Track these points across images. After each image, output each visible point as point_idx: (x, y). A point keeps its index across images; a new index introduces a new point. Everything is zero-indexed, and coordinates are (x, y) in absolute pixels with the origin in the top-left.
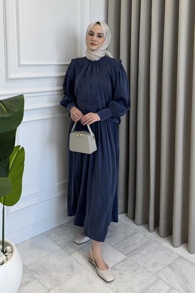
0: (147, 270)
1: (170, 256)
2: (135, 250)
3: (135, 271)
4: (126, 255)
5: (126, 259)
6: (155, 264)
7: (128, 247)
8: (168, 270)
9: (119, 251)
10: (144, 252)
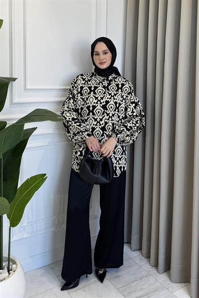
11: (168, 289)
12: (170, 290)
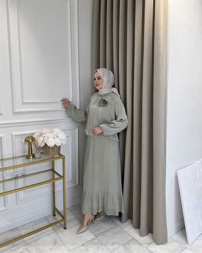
0: (107, 248)
1: (126, 238)
2: (103, 232)
3: (97, 248)
4: (95, 236)
5: (95, 238)
6: (113, 244)
7: (99, 229)
8: (122, 248)
9: (92, 232)
10: (109, 234)
11: (120, 227)
12: (122, 227)
